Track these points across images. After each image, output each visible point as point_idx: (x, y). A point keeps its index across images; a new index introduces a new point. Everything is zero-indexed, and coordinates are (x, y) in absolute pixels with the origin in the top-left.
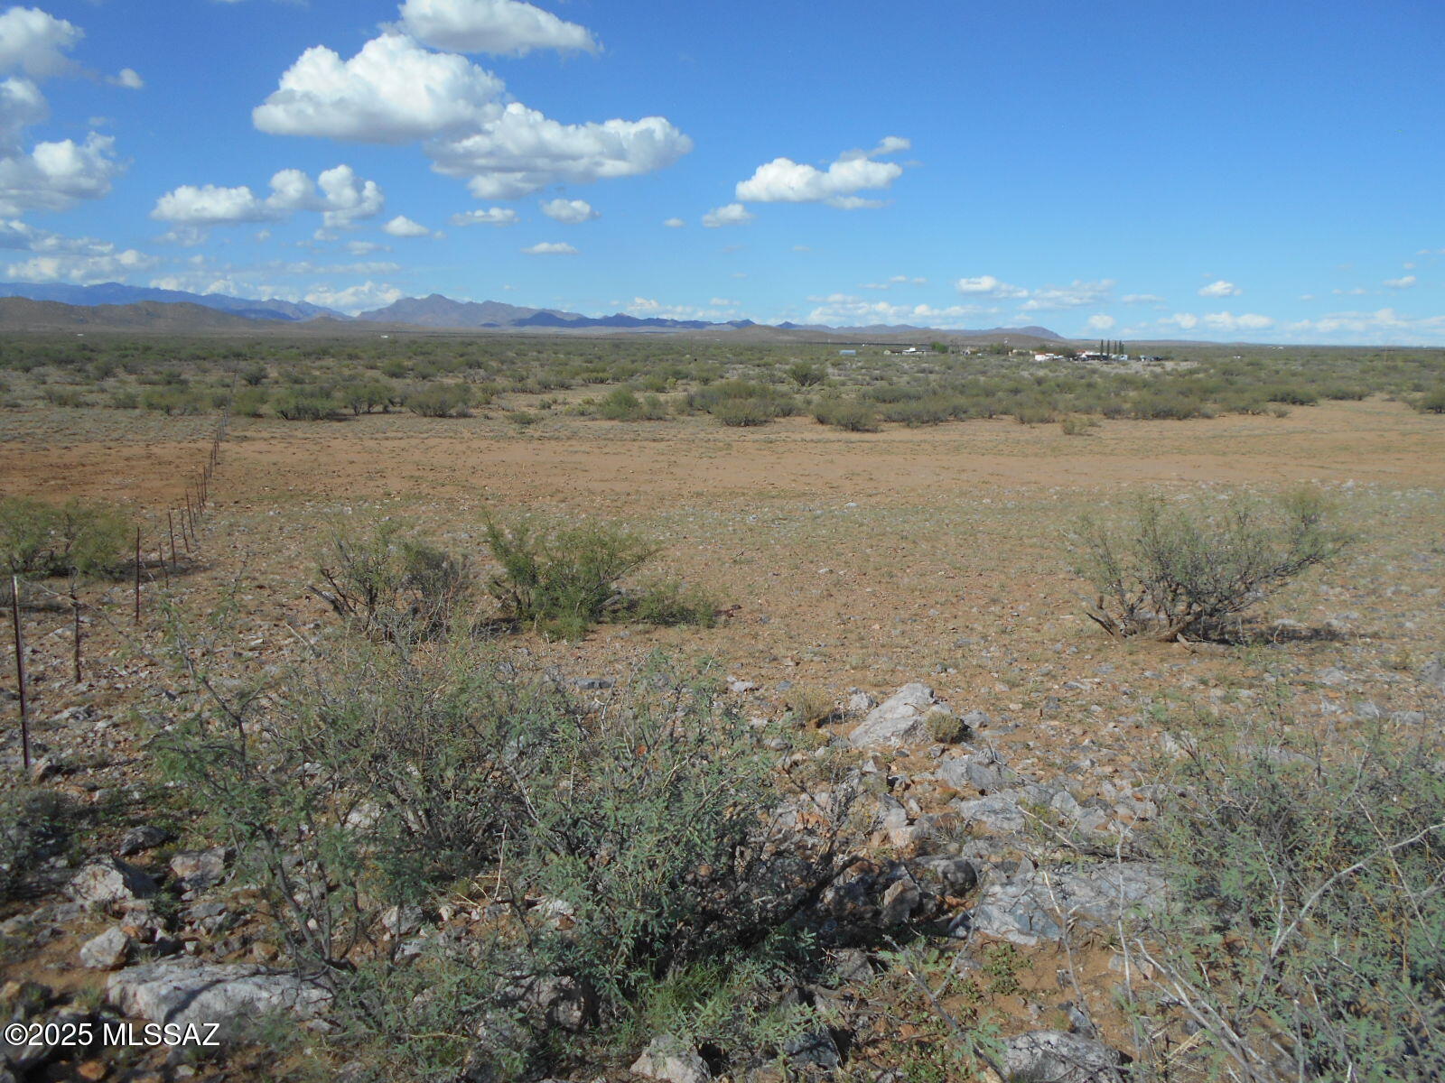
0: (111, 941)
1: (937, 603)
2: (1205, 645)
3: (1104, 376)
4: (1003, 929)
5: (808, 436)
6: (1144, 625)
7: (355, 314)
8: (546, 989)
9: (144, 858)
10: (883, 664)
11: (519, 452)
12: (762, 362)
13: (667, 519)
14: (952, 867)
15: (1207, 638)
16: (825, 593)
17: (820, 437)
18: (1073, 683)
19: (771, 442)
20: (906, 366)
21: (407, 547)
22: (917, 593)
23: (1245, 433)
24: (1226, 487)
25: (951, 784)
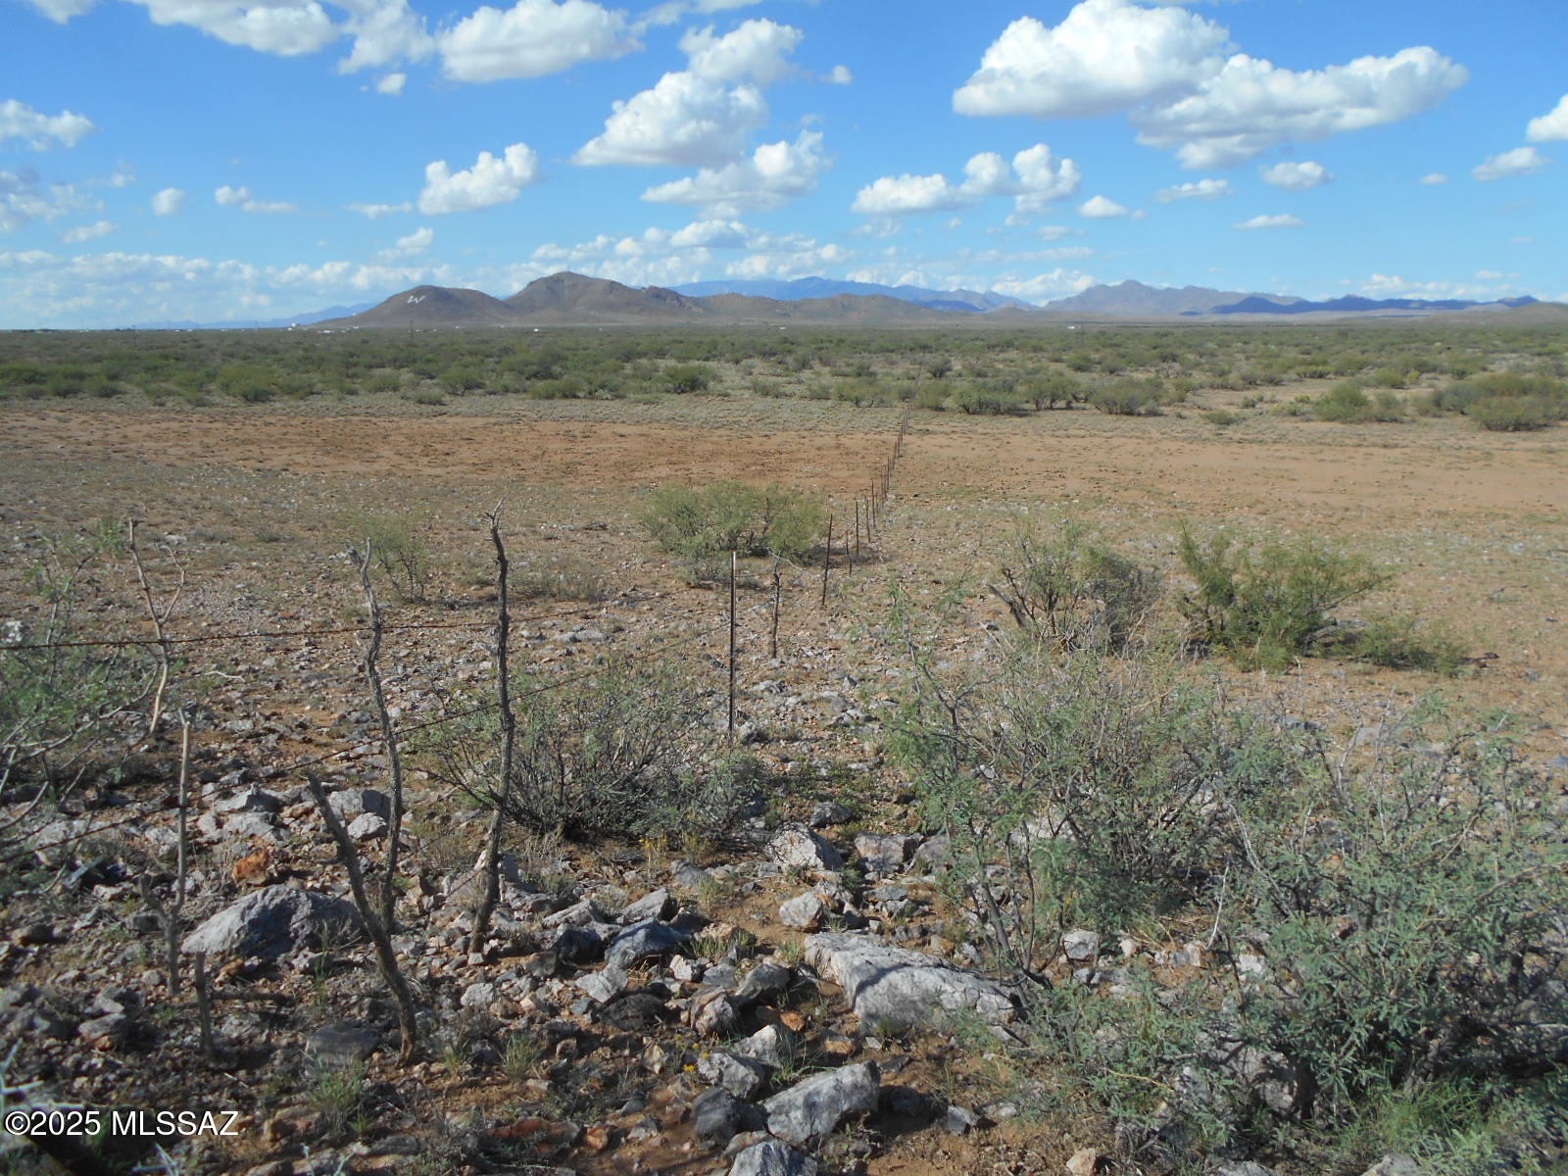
0: (806, 905)
7: (1043, 304)
8: (1253, 1060)
9: (831, 833)
11: (1214, 456)
12: (1545, 350)
13: (1397, 542)
19: (1551, 452)
21: (1093, 553)
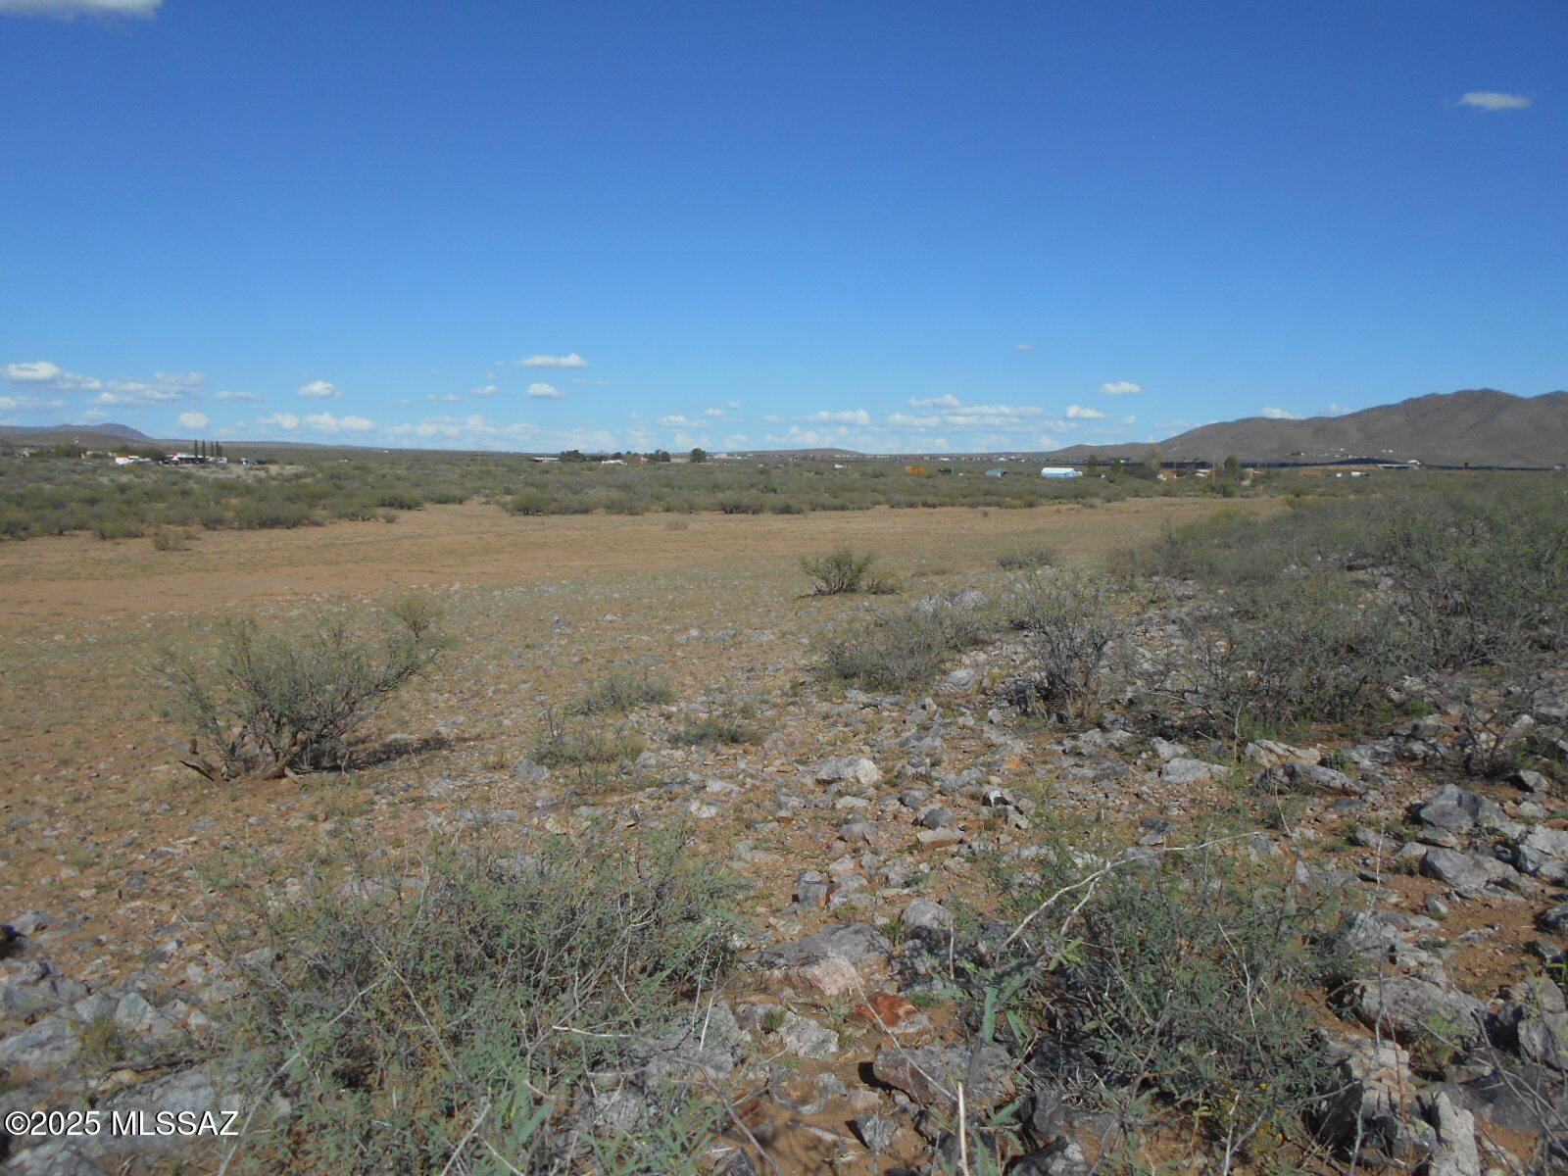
2: (315, 775)
3: (199, 480)
6: (250, 764)
15: (316, 767)
18: (163, 849)
23: (359, 540)
24: (341, 598)
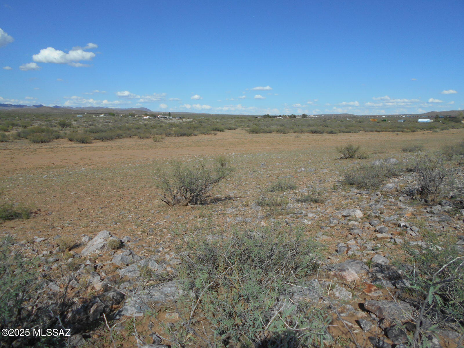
1: (113, 201)
2: (196, 205)
3: (165, 123)
4: (132, 313)
5: (66, 145)
6: (179, 201)
10: (95, 224)
12: (47, 120)
13: (11, 179)
14: (116, 294)
15: (196, 203)
16: (73, 201)
17: (70, 146)
18: (158, 223)
19: (52, 148)
20: (101, 121)
22: (107, 198)
23: (206, 140)
24: (202, 156)
25: (117, 264)
